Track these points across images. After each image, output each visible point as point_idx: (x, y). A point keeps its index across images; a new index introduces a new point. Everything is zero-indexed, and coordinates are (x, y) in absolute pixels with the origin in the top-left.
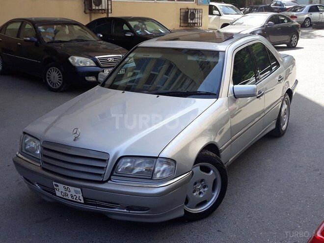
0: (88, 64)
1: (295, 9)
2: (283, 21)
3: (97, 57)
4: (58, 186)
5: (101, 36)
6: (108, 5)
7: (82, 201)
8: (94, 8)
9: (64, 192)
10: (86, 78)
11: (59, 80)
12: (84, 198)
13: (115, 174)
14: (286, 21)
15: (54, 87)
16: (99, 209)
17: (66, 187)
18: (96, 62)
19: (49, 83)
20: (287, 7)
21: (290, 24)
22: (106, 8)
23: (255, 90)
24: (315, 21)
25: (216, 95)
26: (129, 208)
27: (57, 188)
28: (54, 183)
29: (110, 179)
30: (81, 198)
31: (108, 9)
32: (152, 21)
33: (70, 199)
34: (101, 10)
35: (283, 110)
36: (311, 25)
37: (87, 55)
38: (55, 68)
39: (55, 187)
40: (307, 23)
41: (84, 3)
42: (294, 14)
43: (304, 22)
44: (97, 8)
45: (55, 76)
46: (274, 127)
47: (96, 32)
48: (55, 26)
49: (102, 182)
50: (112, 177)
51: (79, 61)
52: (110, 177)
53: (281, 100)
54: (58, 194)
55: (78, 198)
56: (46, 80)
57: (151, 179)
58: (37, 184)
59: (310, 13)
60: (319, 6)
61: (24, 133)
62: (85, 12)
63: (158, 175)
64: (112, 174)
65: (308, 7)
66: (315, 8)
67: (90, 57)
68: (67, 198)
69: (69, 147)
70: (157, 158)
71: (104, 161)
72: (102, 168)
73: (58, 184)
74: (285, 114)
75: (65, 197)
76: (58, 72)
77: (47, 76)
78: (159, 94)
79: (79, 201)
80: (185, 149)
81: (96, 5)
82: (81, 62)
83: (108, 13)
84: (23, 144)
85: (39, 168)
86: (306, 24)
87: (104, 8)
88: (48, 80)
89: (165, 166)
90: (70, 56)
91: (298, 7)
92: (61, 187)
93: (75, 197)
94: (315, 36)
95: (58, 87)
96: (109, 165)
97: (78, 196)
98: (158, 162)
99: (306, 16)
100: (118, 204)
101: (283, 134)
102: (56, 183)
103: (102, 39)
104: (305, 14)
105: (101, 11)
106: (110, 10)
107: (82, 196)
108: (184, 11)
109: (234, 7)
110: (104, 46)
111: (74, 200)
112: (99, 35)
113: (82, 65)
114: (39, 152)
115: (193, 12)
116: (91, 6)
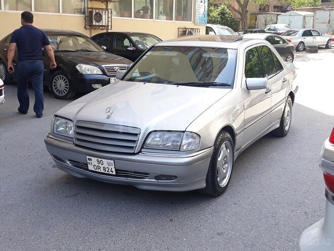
0: (95, 72)
1: (289, 33)
2: (278, 42)
3: (103, 66)
4: (91, 160)
5: (105, 48)
6: (108, 21)
7: (114, 173)
8: (94, 24)
9: (97, 165)
10: (93, 85)
11: (66, 87)
12: (116, 170)
13: (145, 147)
14: (281, 42)
15: (60, 95)
16: (129, 180)
17: (100, 159)
18: (103, 70)
19: (55, 91)
20: (281, 32)
21: (286, 45)
22: (107, 25)
23: (265, 83)
24: (309, 45)
25: (230, 86)
26: (157, 178)
27: (90, 162)
28: (88, 157)
29: (140, 151)
30: (114, 170)
31: (108, 26)
32: (152, 37)
33: (103, 171)
34: (101, 26)
35: (286, 111)
36: (304, 49)
37: (95, 64)
38: (62, 76)
39: (88, 161)
40: (301, 47)
41: (85, 19)
42: (288, 38)
43: (298, 46)
44: (97, 24)
45: (61, 84)
46: (278, 125)
47: (100, 44)
48: (61, 37)
49: (134, 154)
50: (143, 150)
51: (86, 69)
52: (141, 149)
53: (284, 101)
54: (91, 167)
55: (110, 169)
56: (52, 88)
57: (179, 151)
58: (69, 160)
59: (304, 37)
60: (313, 30)
61: (56, 116)
62: (85, 27)
63: (185, 147)
64: (142, 147)
65: (301, 31)
66: (308, 33)
67: (97, 65)
68: (99, 171)
69: (103, 124)
70: (184, 132)
71: (136, 135)
72: (134, 141)
73: (91, 158)
74: (288, 116)
75: (97, 170)
76: (65, 79)
77: (54, 84)
78: (178, 84)
79: (111, 173)
80: (207, 127)
81: (97, 21)
82: (88, 70)
83: (107, 30)
84: (55, 126)
85: (72, 145)
86: (299, 48)
87: (104, 24)
88: (54, 88)
89: (191, 140)
90: (77, 64)
91: (291, 31)
92: (94, 161)
93: (107, 170)
94: (309, 59)
95: (64, 94)
96: (141, 138)
97: (110, 168)
98: (185, 135)
99: (300, 40)
100: (148, 174)
101: (286, 134)
102: (89, 157)
103: (106, 51)
104: (299, 38)
105: (101, 28)
106: (110, 27)
107: (115, 168)
108: (182, 30)
109: (229, 28)
110: (105, 57)
111: (106, 172)
112: (103, 47)
113: (89, 73)
114: (71, 133)
115: (191, 32)
116: (91, 22)
